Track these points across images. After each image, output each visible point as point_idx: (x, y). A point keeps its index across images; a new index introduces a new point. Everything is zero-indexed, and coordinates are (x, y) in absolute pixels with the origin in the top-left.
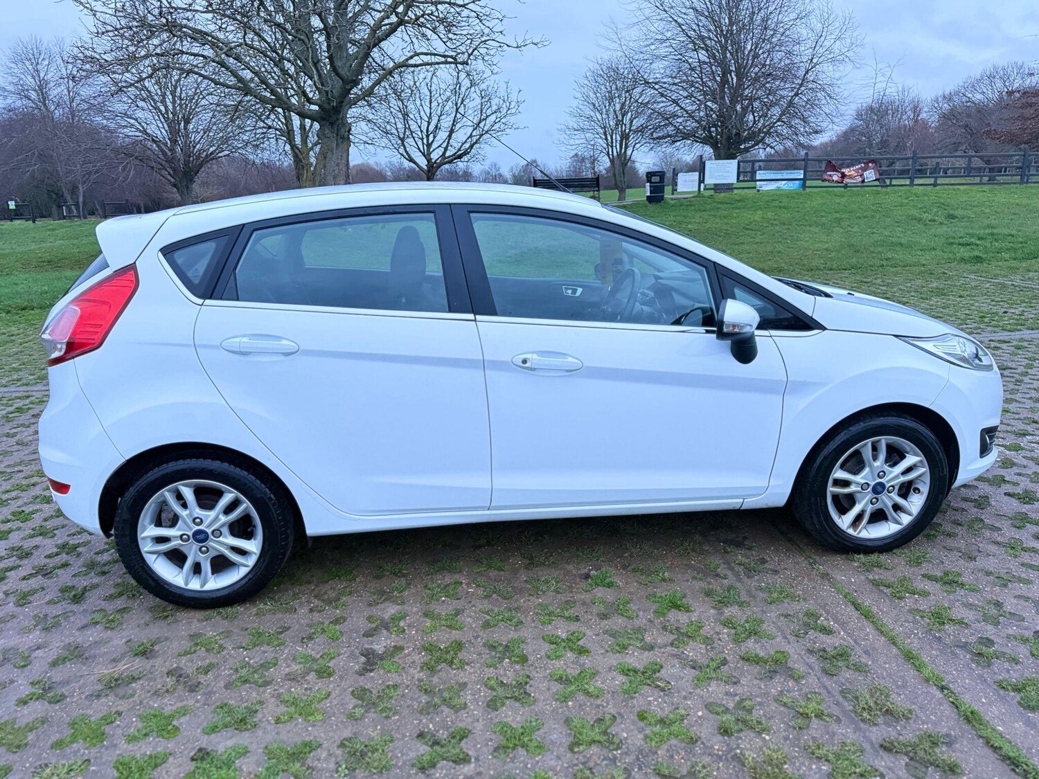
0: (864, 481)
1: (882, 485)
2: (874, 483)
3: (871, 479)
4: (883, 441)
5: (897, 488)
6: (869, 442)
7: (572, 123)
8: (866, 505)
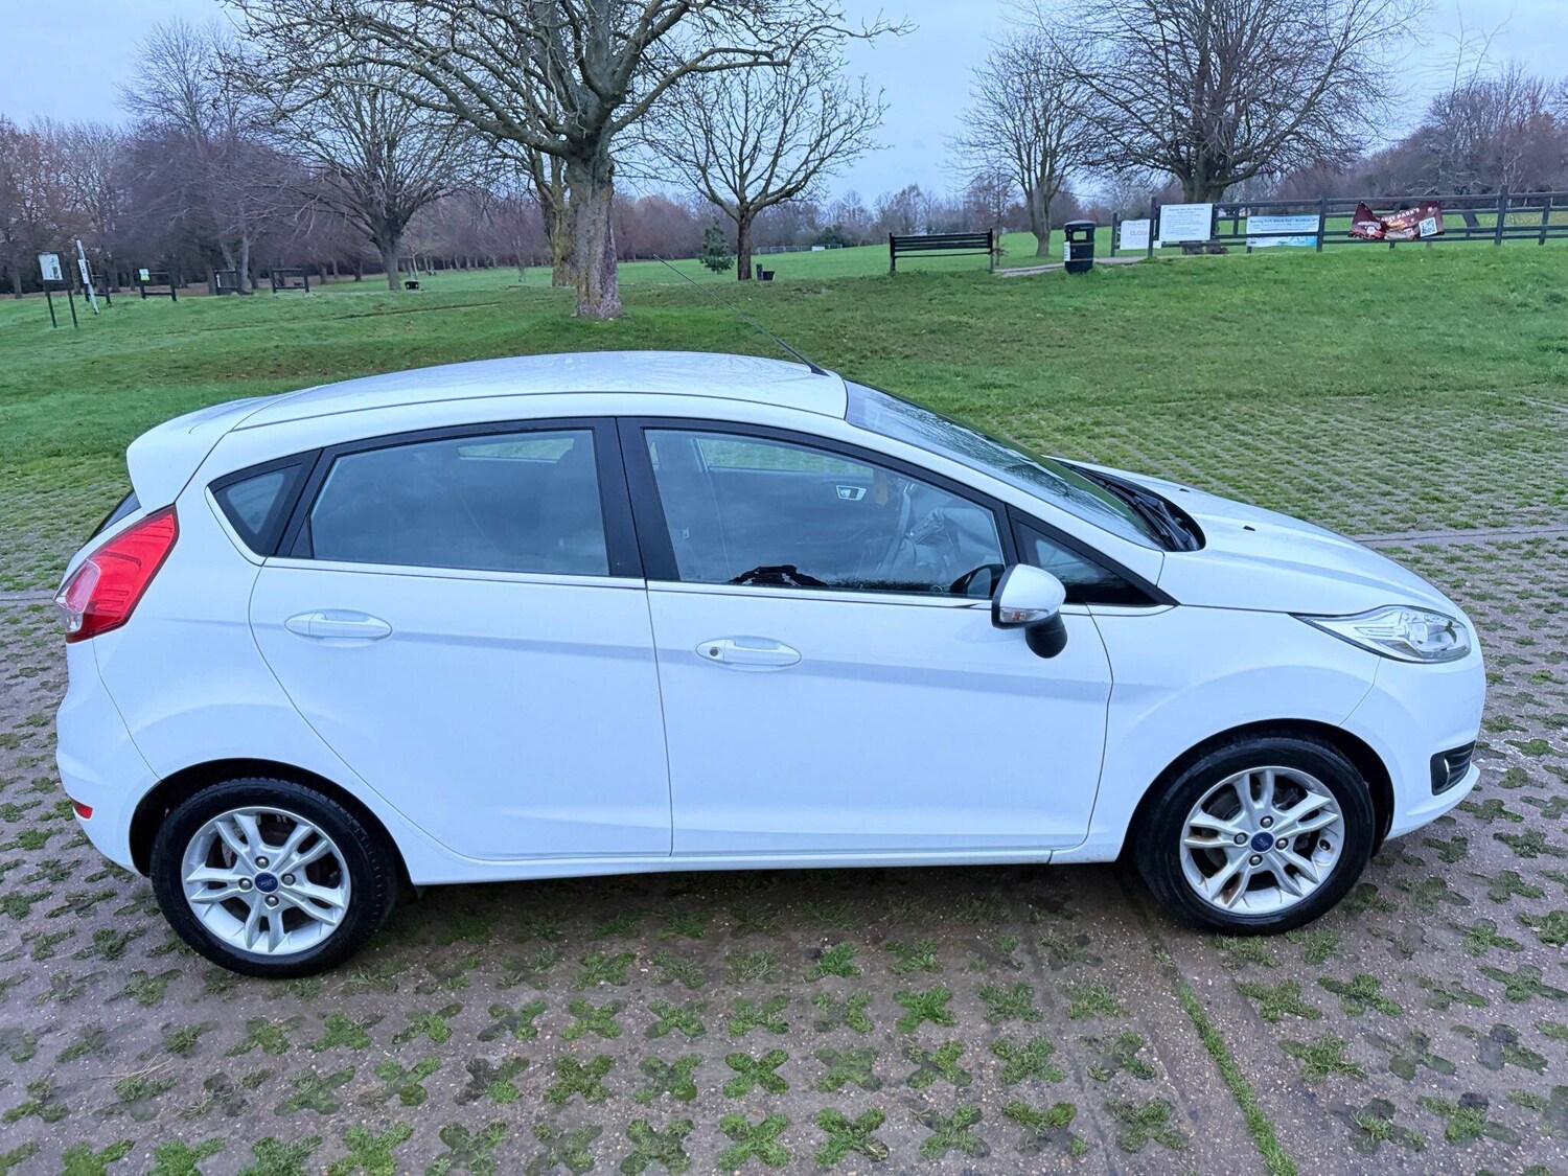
0: (1238, 831)
1: (1268, 838)
2: (1254, 834)
3: (1249, 826)
4: (1269, 773)
5: (1292, 842)
6: (1246, 773)
7: (967, 133)
8: (1243, 865)
